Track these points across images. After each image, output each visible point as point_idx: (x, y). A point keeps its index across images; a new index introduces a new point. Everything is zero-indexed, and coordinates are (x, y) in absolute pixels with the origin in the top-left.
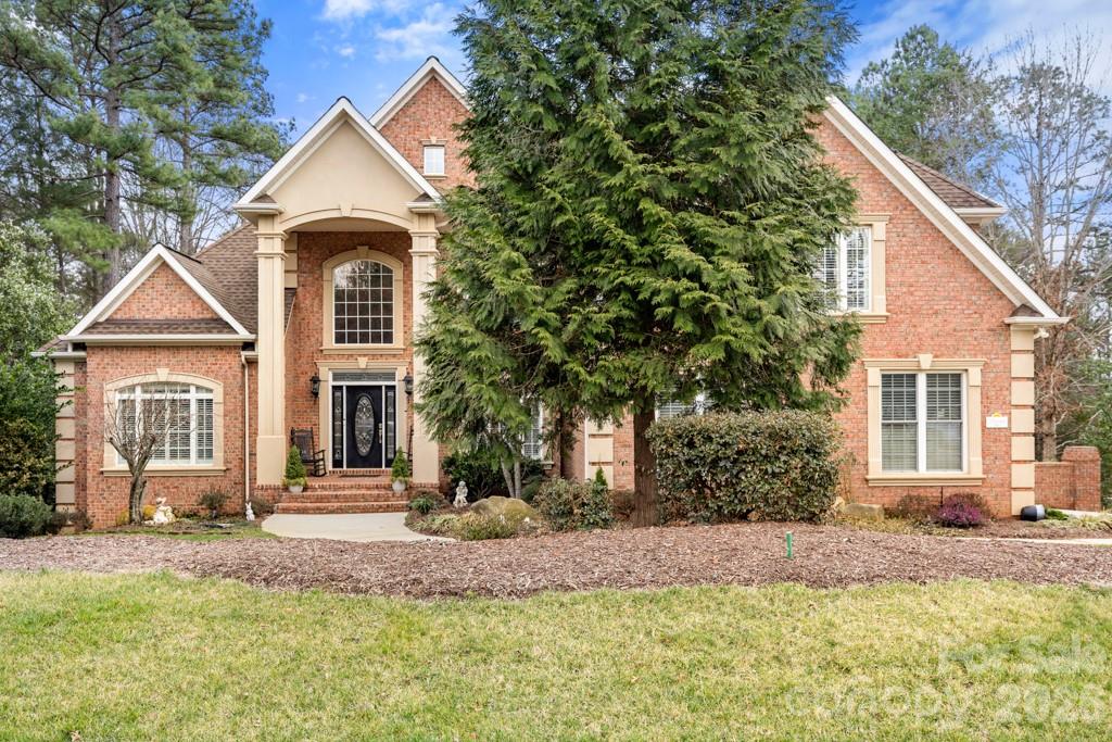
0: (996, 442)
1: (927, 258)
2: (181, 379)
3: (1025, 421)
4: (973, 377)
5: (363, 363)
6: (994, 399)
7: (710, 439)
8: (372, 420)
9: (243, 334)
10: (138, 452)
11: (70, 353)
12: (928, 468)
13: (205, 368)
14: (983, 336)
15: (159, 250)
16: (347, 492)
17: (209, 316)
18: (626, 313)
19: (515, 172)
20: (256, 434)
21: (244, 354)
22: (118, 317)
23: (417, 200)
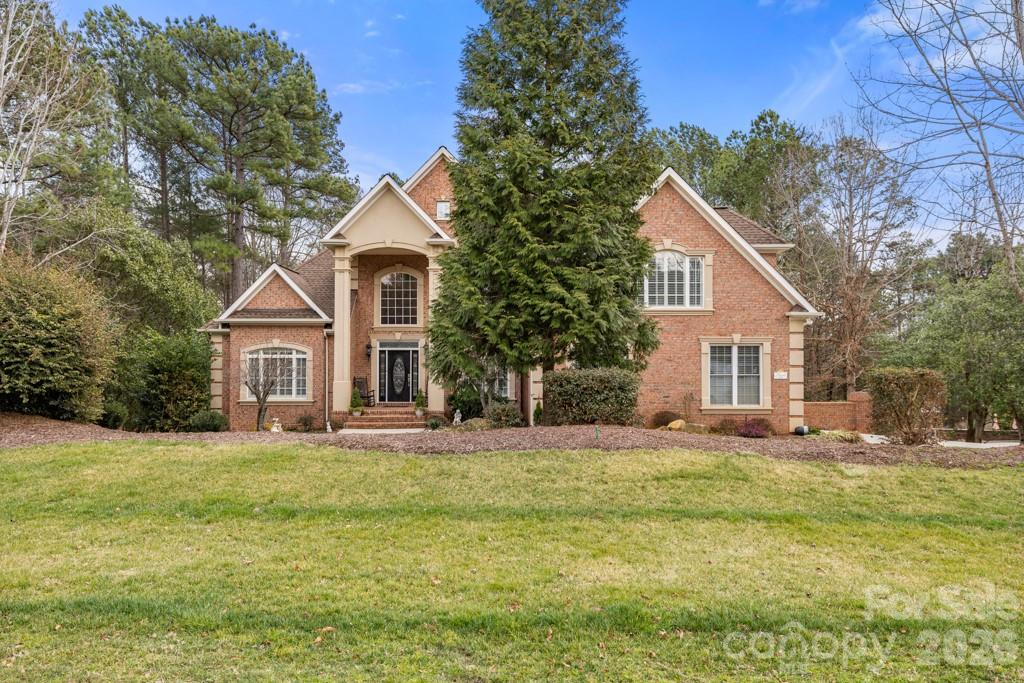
0: (780, 388)
1: (739, 276)
2: (289, 346)
3: (798, 375)
4: (766, 348)
5: (398, 336)
6: (779, 362)
7: (570, 382)
8: (403, 372)
9: (325, 318)
10: (263, 390)
11: (220, 329)
12: (739, 403)
13: (301, 340)
14: (772, 324)
15: (275, 267)
16: (388, 416)
17: (304, 307)
18: (530, 318)
19: (475, 245)
20: (333, 380)
21: (326, 330)
22: (249, 307)
23: (432, 237)
